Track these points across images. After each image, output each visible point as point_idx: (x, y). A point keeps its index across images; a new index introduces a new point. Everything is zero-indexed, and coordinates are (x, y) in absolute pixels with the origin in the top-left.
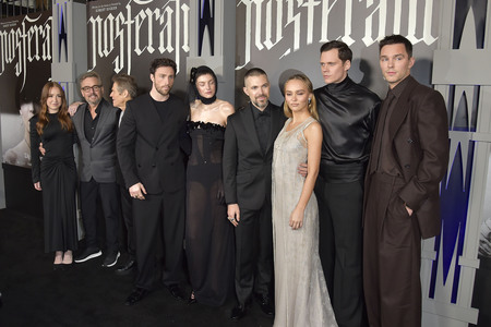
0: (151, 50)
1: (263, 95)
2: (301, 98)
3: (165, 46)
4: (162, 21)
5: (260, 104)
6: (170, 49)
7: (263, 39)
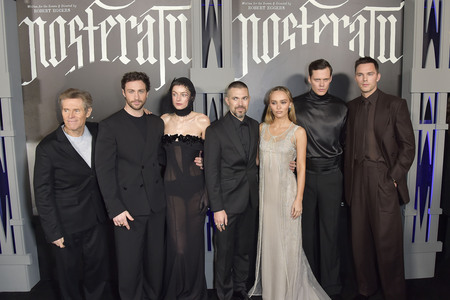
0: (125, 60)
1: (242, 107)
2: (284, 107)
3: (146, 56)
4: (140, 30)
5: (238, 114)
6: (152, 60)
7: (260, 53)
